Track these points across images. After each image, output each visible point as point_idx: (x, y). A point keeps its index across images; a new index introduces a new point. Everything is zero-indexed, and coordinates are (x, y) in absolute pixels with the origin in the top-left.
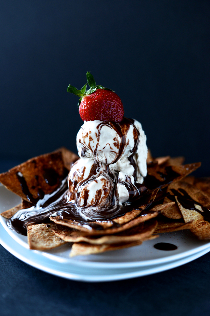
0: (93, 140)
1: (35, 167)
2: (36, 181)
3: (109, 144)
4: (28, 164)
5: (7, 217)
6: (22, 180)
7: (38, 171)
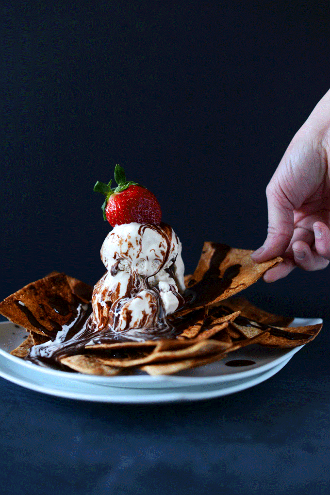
0: (133, 247)
1: (36, 294)
2: (42, 311)
3: (154, 250)
4: (25, 291)
5: (21, 356)
6: (24, 309)
7: (41, 298)
